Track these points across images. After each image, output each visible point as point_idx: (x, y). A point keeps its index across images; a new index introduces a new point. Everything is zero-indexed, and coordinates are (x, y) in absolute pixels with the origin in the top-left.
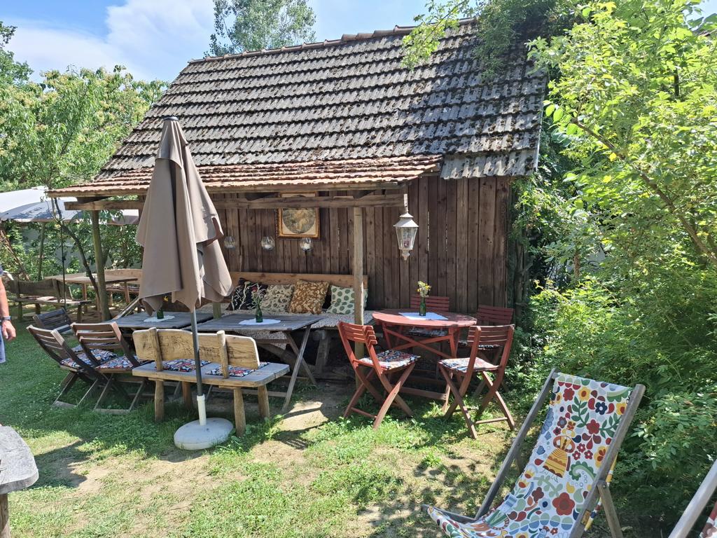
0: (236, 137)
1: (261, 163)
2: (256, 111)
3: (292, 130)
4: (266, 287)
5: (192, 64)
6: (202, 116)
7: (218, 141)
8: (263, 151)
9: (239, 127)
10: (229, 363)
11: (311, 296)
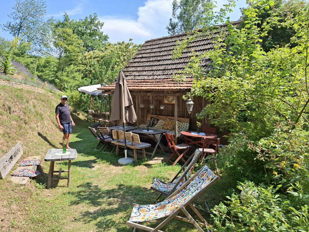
0: (153, 69)
1: (158, 79)
2: (161, 60)
3: (170, 67)
4: (158, 120)
5: (146, 42)
6: (145, 62)
7: (148, 71)
8: (159, 75)
9: (155, 66)
10: (133, 141)
11: (170, 124)
